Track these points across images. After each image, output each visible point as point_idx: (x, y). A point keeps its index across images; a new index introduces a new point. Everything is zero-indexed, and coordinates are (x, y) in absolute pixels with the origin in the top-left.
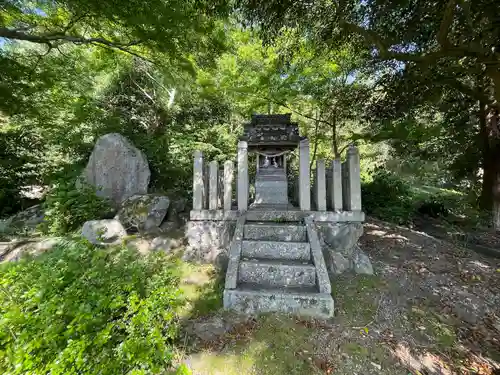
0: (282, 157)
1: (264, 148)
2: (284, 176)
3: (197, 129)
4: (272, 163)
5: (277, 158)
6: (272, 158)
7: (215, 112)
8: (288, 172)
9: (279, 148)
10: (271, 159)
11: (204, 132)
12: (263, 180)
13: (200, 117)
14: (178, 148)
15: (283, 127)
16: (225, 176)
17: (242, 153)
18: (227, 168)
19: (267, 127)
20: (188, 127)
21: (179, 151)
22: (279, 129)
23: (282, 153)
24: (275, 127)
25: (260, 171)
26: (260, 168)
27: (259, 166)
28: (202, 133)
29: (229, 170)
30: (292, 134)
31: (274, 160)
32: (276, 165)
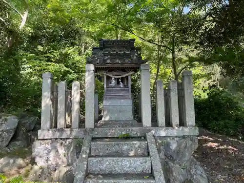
0: (127, 77)
1: (110, 70)
2: (129, 95)
3: (49, 49)
4: (118, 83)
6: (118, 79)
7: (67, 36)
9: (124, 70)
11: (56, 54)
12: (110, 99)
14: (31, 67)
15: (128, 51)
16: (73, 96)
17: (89, 75)
18: (74, 88)
19: (113, 51)
20: (40, 48)
21: (31, 70)
22: (124, 52)
23: (127, 75)
24: (121, 51)
25: (107, 90)
26: (107, 87)
27: (107, 85)
28: (54, 54)
29: (77, 90)
30: (135, 57)
31: (120, 80)
32: (122, 85)
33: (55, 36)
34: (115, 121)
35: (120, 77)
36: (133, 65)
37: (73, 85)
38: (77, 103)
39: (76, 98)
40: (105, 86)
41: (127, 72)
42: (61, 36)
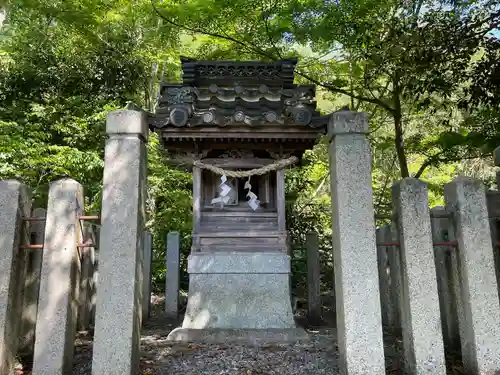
0: (272, 175)
1: (215, 149)
2: (280, 236)
3: (60, 114)
4: (243, 196)
5: (257, 181)
6: (241, 181)
7: (112, 76)
8: (289, 223)
9: (262, 150)
10: (238, 184)
11: (80, 125)
12: (213, 249)
13: (72, 85)
14: (10, 161)
15: (275, 93)
16: (49, 239)
17: (119, 151)
18: (56, 207)
19: (227, 94)
20: (38, 110)
21: (11, 169)
22: (263, 99)
23: (272, 167)
24: (251, 95)
25: (202, 219)
26: (202, 210)
27: (202, 204)
28: (74, 125)
29: (67, 212)
30: (300, 106)
31: (248, 185)
32: (254, 202)
33: (79, 80)
34: (231, 331)
35: (248, 173)
36: (293, 134)
37: (52, 194)
38: (64, 269)
39: (59, 248)
40: (196, 205)
41: (273, 160)
42: (94, 80)
